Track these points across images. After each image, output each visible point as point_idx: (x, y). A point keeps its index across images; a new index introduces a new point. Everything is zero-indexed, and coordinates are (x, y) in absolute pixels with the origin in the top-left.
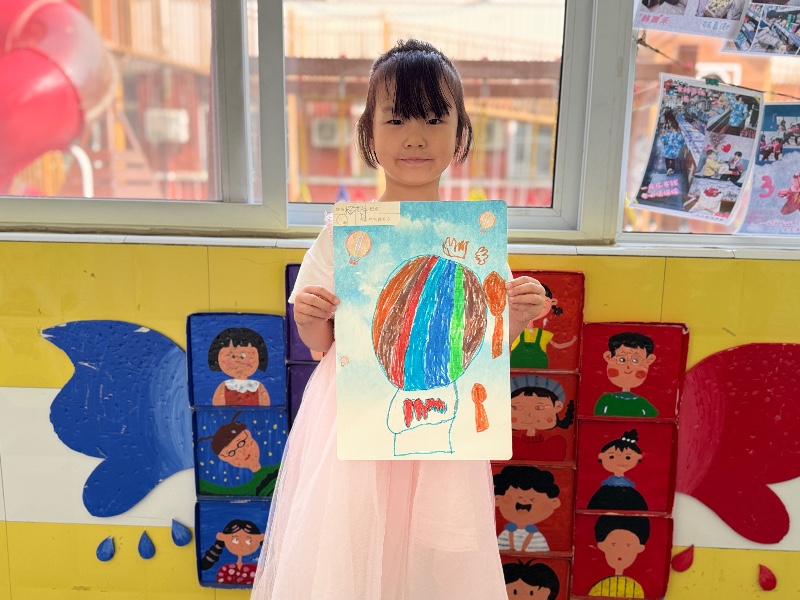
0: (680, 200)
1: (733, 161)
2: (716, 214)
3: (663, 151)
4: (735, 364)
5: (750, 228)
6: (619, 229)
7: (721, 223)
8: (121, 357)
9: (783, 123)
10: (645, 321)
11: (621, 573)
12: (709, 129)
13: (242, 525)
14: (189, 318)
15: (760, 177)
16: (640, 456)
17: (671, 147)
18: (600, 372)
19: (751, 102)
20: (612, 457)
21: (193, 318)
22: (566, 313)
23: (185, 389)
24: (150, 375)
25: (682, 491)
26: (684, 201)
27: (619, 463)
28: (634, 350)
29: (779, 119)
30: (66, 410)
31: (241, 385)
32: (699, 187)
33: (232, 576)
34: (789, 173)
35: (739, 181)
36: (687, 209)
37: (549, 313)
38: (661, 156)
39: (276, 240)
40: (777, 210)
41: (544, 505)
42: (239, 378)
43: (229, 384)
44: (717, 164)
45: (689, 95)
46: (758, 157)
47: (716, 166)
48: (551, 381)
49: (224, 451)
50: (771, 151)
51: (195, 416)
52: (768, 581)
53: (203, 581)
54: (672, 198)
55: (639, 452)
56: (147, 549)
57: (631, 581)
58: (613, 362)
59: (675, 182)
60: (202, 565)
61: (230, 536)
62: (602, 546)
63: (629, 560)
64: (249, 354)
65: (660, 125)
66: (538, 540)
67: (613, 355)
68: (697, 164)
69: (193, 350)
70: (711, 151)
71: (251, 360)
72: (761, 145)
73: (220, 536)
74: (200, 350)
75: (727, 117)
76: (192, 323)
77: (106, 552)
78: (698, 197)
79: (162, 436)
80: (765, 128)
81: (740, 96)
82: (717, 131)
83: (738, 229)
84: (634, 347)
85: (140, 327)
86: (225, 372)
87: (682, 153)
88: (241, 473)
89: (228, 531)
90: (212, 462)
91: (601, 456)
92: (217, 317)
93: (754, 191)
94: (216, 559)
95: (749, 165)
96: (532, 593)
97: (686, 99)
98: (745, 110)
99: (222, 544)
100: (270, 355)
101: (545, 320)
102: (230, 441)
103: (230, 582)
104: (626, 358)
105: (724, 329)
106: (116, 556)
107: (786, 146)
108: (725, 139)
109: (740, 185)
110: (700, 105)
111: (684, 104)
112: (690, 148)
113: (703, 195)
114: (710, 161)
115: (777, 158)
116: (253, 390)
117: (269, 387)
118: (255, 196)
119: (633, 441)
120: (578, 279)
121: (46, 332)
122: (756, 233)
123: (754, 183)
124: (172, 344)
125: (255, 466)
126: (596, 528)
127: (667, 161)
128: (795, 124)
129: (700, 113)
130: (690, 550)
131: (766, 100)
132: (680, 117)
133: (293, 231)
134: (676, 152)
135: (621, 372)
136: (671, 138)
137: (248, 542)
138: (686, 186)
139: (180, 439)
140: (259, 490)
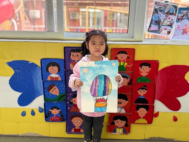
0: (158, 31)
1: (171, 21)
2: (166, 34)
3: (154, 19)
4: (170, 70)
5: (174, 38)
6: (143, 38)
7: (167, 36)
8: (25, 69)
9: (183, 12)
10: (149, 60)
11: (142, 118)
12: (165, 14)
13: (55, 108)
14: (41, 60)
15: (177, 25)
16: (147, 91)
17: (156, 18)
18: (138, 72)
19: (175, 7)
20: (140, 92)
21: (42, 60)
22: (131, 58)
23: (41, 76)
24: (32, 73)
25: (156, 99)
26: (159, 31)
27: (142, 93)
28: (146, 67)
29: (182, 11)
30: (13, 82)
31: (54, 75)
32: (162, 28)
33: (53, 119)
34: (184, 24)
36: (159, 33)
37: (127, 58)
39: (61, 41)
40: (181, 33)
41: (125, 103)
42: (54, 74)
43: (51, 75)
44: (167, 22)
45: (161, 5)
47: (166, 23)
48: (126, 74)
49: (51, 91)
50: (180, 19)
51: (43, 83)
52: (175, 119)
53: (46, 120)
54: (156, 30)
55: (147, 90)
56: (33, 113)
57: (144, 120)
58: (141, 70)
59: (157, 27)
60: (46, 117)
61: (52, 110)
62: (138, 112)
63: (144, 115)
64: (56, 68)
65: (153, 12)
66: (123, 110)
67: (141, 68)
69: (42, 67)
70: (166, 19)
71: (56, 70)
72: (177, 18)
73: (50, 110)
74: (44, 67)
75: (170, 11)
76: (42, 61)
77: (24, 114)
78: (162, 30)
79: (36, 87)
80: (178, 14)
81: (173, 5)
82: (167, 14)
83: (171, 38)
84: (146, 66)
85: (29, 62)
86: (50, 72)
87: (159, 20)
88: (54, 96)
89: (52, 109)
90: (48, 93)
91: (138, 91)
92: (48, 60)
93: (175, 29)
94: (49, 115)
95: (175, 22)
96: (122, 122)
97: (160, 6)
98: (174, 9)
99: (51, 112)
100: (61, 68)
101: (125, 60)
102: (52, 89)
103: (52, 121)
104: (144, 68)
105: (167, 62)
106: (26, 115)
107: (183, 18)
108: (169, 16)
109: (172, 27)
110: (163, 8)
111: (160, 7)
112: (160, 18)
113: (163, 30)
114: (165, 22)
115: (181, 21)
116: (57, 77)
117: (60, 76)
118: (56, 30)
119: (145, 88)
120: (134, 50)
121: (7, 63)
122: (176, 39)
123: (175, 27)
124: (37, 66)
125: (58, 94)
126: (136, 108)
127: (155, 21)
128: (186, 12)
129: (163, 9)
130: (158, 112)
131: (179, 6)
132: (158, 10)
133: (65, 39)
134: (157, 19)
135: (143, 72)
136: (156, 16)
137: (57, 112)
138: (159, 27)
139: (40, 88)
140: (59, 100)
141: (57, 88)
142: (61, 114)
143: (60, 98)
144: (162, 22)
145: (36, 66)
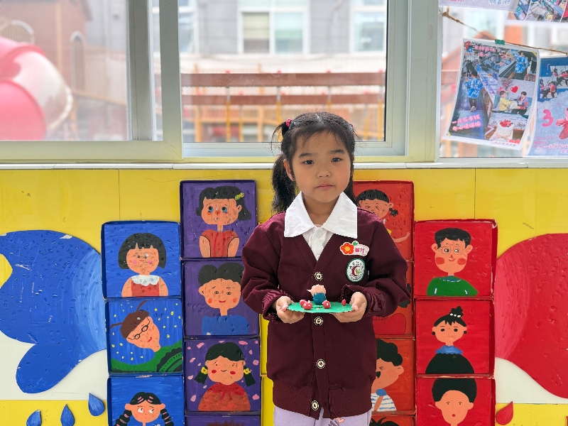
0: (482, 131)
1: (520, 99)
2: (510, 141)
3: (467, 93)
4: (535, 251)
5: (536, 151)
7: (514, 148)
8: (49, 259)
9: (555, 70)
10: (462, 218)
13: (146, 396)
15: (542, 110)
16: (465, 329)
17: (473, 90)
18: (430, 261)
19: (530, 56)
20: (443, 330)
21: (106, 226)
23: (101, 282)
24: (72, 274)
25: (500, 357)
28: (455, 242)
29: (552, 68)
30: (5, 304)
31: (145, 279)
34: (563, 107)
35: (526, 114)
36: (487, 138)
37: (388, 214)
38: (466, 96)
39: (173, 164)
41: (391, 372)
42: (144, 273)
43: (136, 279)
44: (508, 102)
45: (484, 52)
46: (539, 96)
47: (507, 103)
49: (131, 335)
50: (548, 91)
51: (107, 306)
54: (476, 129)
55: (464, 325)
56: (68, 419)
58: (439, 253)
59: (478, 117)
61: (136, 406)
62: (438, 404)
63: (461, 416)
66: (387, 401)
67: (439, 246)
68: (493, 102)
69: (106, 252)
70: (503, 92)
71: (153, 259)
72: (540, 87)
73: (128, 407)
74: (112, 252)
76: (105, 230)
77: (35, 423)
78: (495, 128)
79: (81, 323)
80: (542, 74)
81: (521, 52)
82: (507, 77)
84: (455, 239)
85: (64, 234)
86: (132, 269)
88: (144, 353)
89: (134, 402)
91: (434, 329)
92: (126, 226)
93: (538, 121)
95: (533, 101)
98: (526, 62)
99: (129, 413)
102: (136, 327)
104: (449, 248)
105: (524, 223)
107: (559, 87)
108: (513, 83)
109: (527, 117)
111: (480, 58)
112: (487, 90)
113: (499, 126)
114: (502, 100)
115: (553, 96)
116: (154, 283)
118: (158, 135)
119: (459, 316)
120: (409, 186)
122: (541, 155)
123: (537, 115)
124: (90, 248)
125: (155, 346)
126: (433, 390)
127: (470, 101)
128: (564, 70)
129: (493, 64)
130: (510, 406)
131: (543, 55)
132: (478, 67)
134: (477, 94)
135: (446, 260)
136: (472, 83)
137: (151, 411)
138: (486, 119)
139: (96, 325)
140: (159, 366)
141: (152, 325)
142: (166, 421)
143: (164, 361)
144: (491, 102)
145: (85, 247)
